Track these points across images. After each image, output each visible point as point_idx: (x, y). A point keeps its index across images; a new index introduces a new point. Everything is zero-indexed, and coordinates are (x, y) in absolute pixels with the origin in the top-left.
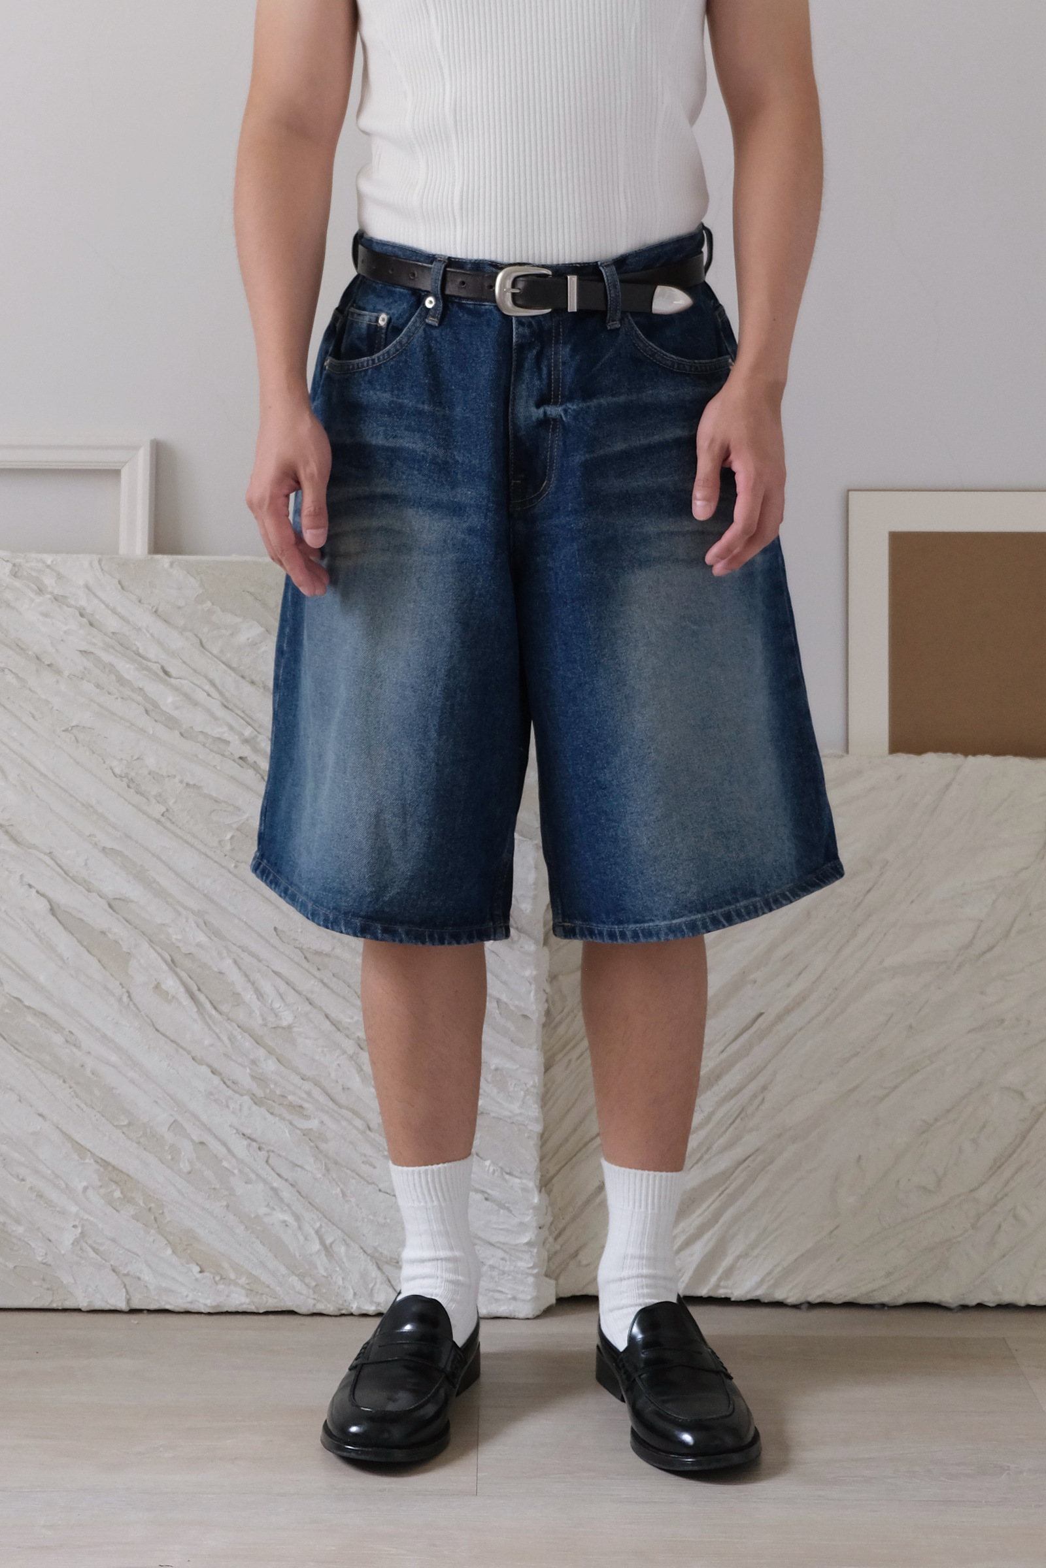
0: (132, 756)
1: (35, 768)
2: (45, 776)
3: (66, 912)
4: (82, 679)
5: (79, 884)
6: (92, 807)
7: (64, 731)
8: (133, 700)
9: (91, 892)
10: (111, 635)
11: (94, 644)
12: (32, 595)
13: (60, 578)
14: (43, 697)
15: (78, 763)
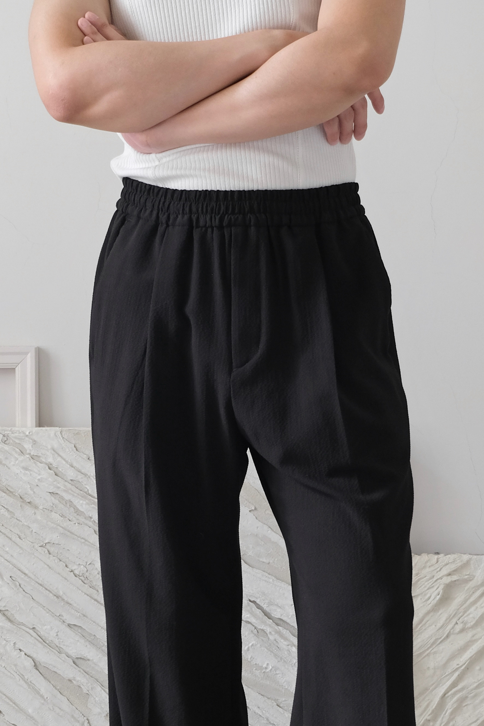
0: (86, 562)
1: (22, 572)
2: (29, 577)
3: (45, 667)
4: (51, 511)
5: (53, 649)
6: (59, 596)
7: (40, 546)
8: (86, 525)
9: (61, 653)
10: (70, 482)
11: (59, 488)
12: (16, 456)
13: (35, 444)
14: (26, 524)
15: (50, 568)
